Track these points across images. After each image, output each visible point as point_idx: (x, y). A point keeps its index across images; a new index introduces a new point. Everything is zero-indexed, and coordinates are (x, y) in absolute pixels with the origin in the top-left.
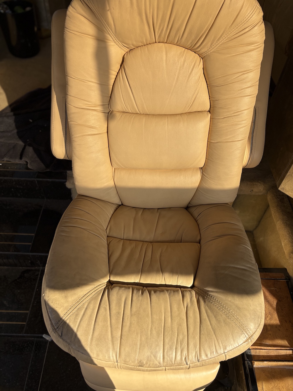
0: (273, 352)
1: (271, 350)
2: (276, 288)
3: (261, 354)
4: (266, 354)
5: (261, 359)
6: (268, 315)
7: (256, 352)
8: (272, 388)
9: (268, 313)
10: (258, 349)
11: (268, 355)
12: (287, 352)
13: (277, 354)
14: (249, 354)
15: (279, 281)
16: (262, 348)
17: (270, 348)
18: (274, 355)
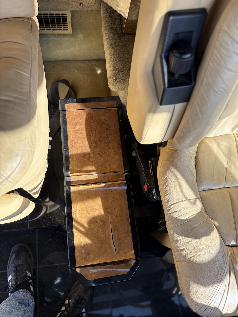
0: (91, 177)
1: (91, 174)
2: (105, 117)
3: (80, 179)
4: (85, 179)
5: (79, 184)
6: (92, 143)
7: (75, 178)
8: (86, 207)
9: (93, 142)
10: (78, 175)
11: (87, 179)
12: (105, 175)
13: (95, 178)
14: (68, 180)
15: (110, 110)
16: (82, 174)
17: (90, 173)
18: (92, 178)
